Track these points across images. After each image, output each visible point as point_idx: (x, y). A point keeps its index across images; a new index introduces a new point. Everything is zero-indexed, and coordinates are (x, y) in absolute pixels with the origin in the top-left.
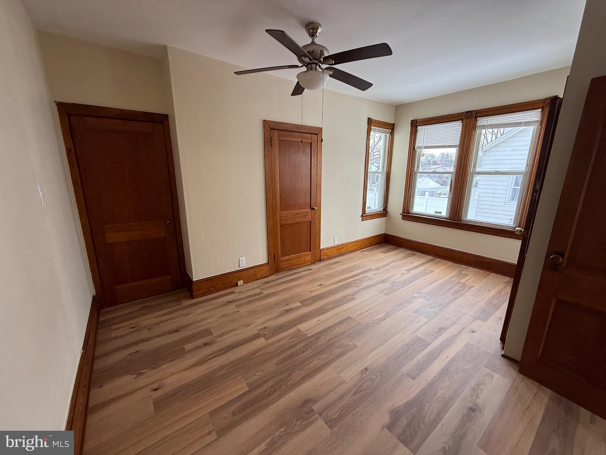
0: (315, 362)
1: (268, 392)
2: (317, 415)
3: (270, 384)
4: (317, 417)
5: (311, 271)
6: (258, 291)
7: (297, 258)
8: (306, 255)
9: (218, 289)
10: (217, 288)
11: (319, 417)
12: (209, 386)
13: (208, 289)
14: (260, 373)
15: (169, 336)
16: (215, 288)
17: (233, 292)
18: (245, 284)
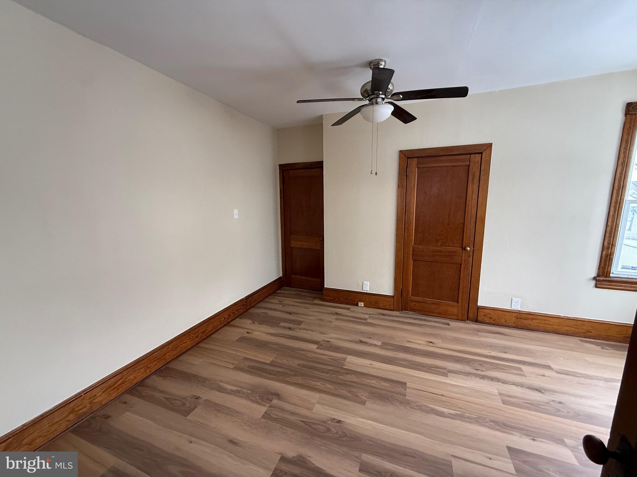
0: (318, 384)
1: (273, 372)
2: (269, 405)
3: (280, 370)
4: (267, 405)
5: (446, 326)
6: (367, 316)
7: (434, 304)
8: (449, 305)
9: (342, 302)
10: (341, 300)
11: (268, 406)
12: (261, 348)
13: (334, 298)
14: (285, 361)
15: (284, 314)
16: (339, 299)
17: (349, 309)
18: (365, 308)
